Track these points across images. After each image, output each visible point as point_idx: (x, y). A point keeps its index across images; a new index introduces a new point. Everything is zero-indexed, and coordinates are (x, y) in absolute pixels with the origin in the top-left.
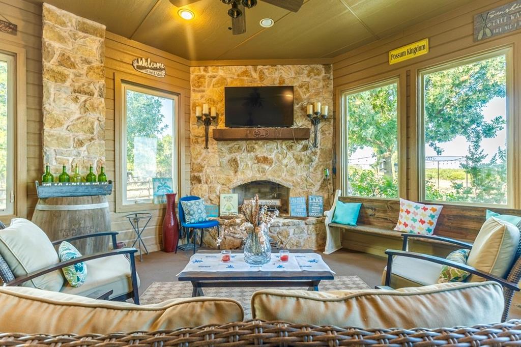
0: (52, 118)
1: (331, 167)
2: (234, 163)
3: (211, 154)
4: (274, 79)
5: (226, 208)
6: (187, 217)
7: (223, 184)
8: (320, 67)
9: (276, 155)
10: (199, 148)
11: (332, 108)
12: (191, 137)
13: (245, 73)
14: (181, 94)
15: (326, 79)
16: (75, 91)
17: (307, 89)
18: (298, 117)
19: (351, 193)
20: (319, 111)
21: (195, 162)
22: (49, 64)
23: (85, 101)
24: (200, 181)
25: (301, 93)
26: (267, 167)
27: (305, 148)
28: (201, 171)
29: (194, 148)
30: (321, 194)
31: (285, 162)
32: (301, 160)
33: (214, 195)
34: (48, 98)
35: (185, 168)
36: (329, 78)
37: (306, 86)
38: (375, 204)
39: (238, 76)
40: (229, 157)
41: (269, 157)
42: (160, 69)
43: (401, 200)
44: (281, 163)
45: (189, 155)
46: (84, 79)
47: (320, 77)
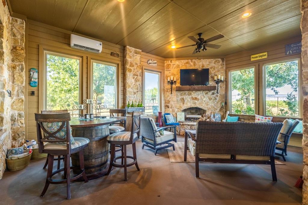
0: (128, 85)
1: (224, 102)
2: (183, 100)
3: (173, 96)
4: (200, 65)
5: (179, 118)
6: (168, 121)
7: (178, 109)
8: (220, 59)
9: (200, 97)
10: (168, 94)
11: (225, 77)
12: (165, 89)
13: (187, 63)
14: (162, 72)
15: (222, 65)
16: (134, 75)
17: (214, 69)
18: (210, 81)
19: (233, 112)
20: (220, 78)
21: (167, 99)
22: (128, 66)
23: (136, 78)
24: (168, 107)
25: (211, 71)
26: (197, 102)
27: (213, 94)
28: (169, 103)
29: (166, 94)
30: (220, 113)
31: (204, 99)
32: (211, 99)
33: (174, 113)
34: (127, 78)
35: (163, 102)
36: (223, 64)
37: (214, 68)
38: (245, 117)
39: (185, 64)
40: (180, 97)
41: (198, 97)
42: (156, 63)
43: (256, 115)
44: (203, 100)
45: (164, 97)
46: (136, 70)
47: (220, 64)
